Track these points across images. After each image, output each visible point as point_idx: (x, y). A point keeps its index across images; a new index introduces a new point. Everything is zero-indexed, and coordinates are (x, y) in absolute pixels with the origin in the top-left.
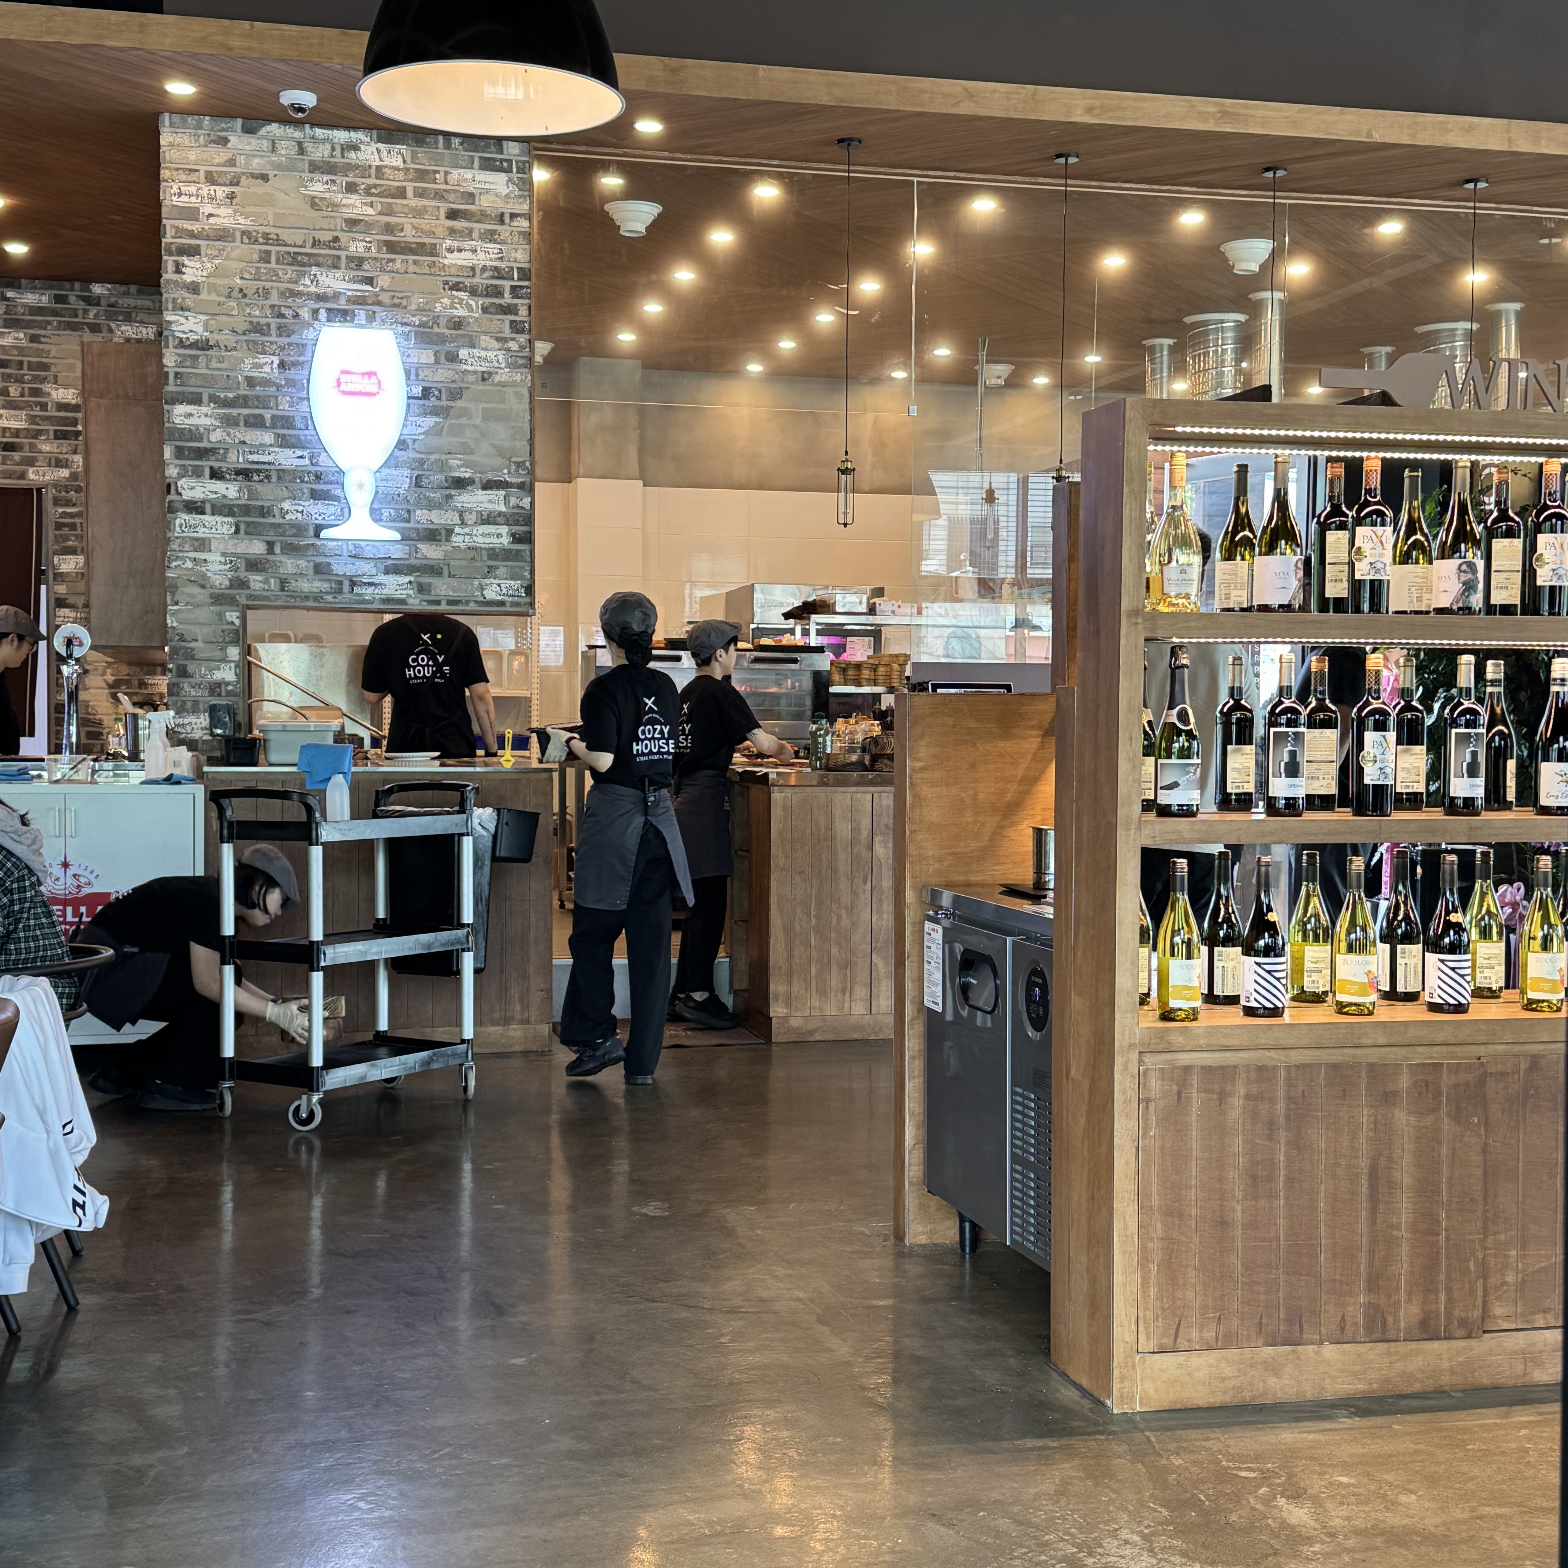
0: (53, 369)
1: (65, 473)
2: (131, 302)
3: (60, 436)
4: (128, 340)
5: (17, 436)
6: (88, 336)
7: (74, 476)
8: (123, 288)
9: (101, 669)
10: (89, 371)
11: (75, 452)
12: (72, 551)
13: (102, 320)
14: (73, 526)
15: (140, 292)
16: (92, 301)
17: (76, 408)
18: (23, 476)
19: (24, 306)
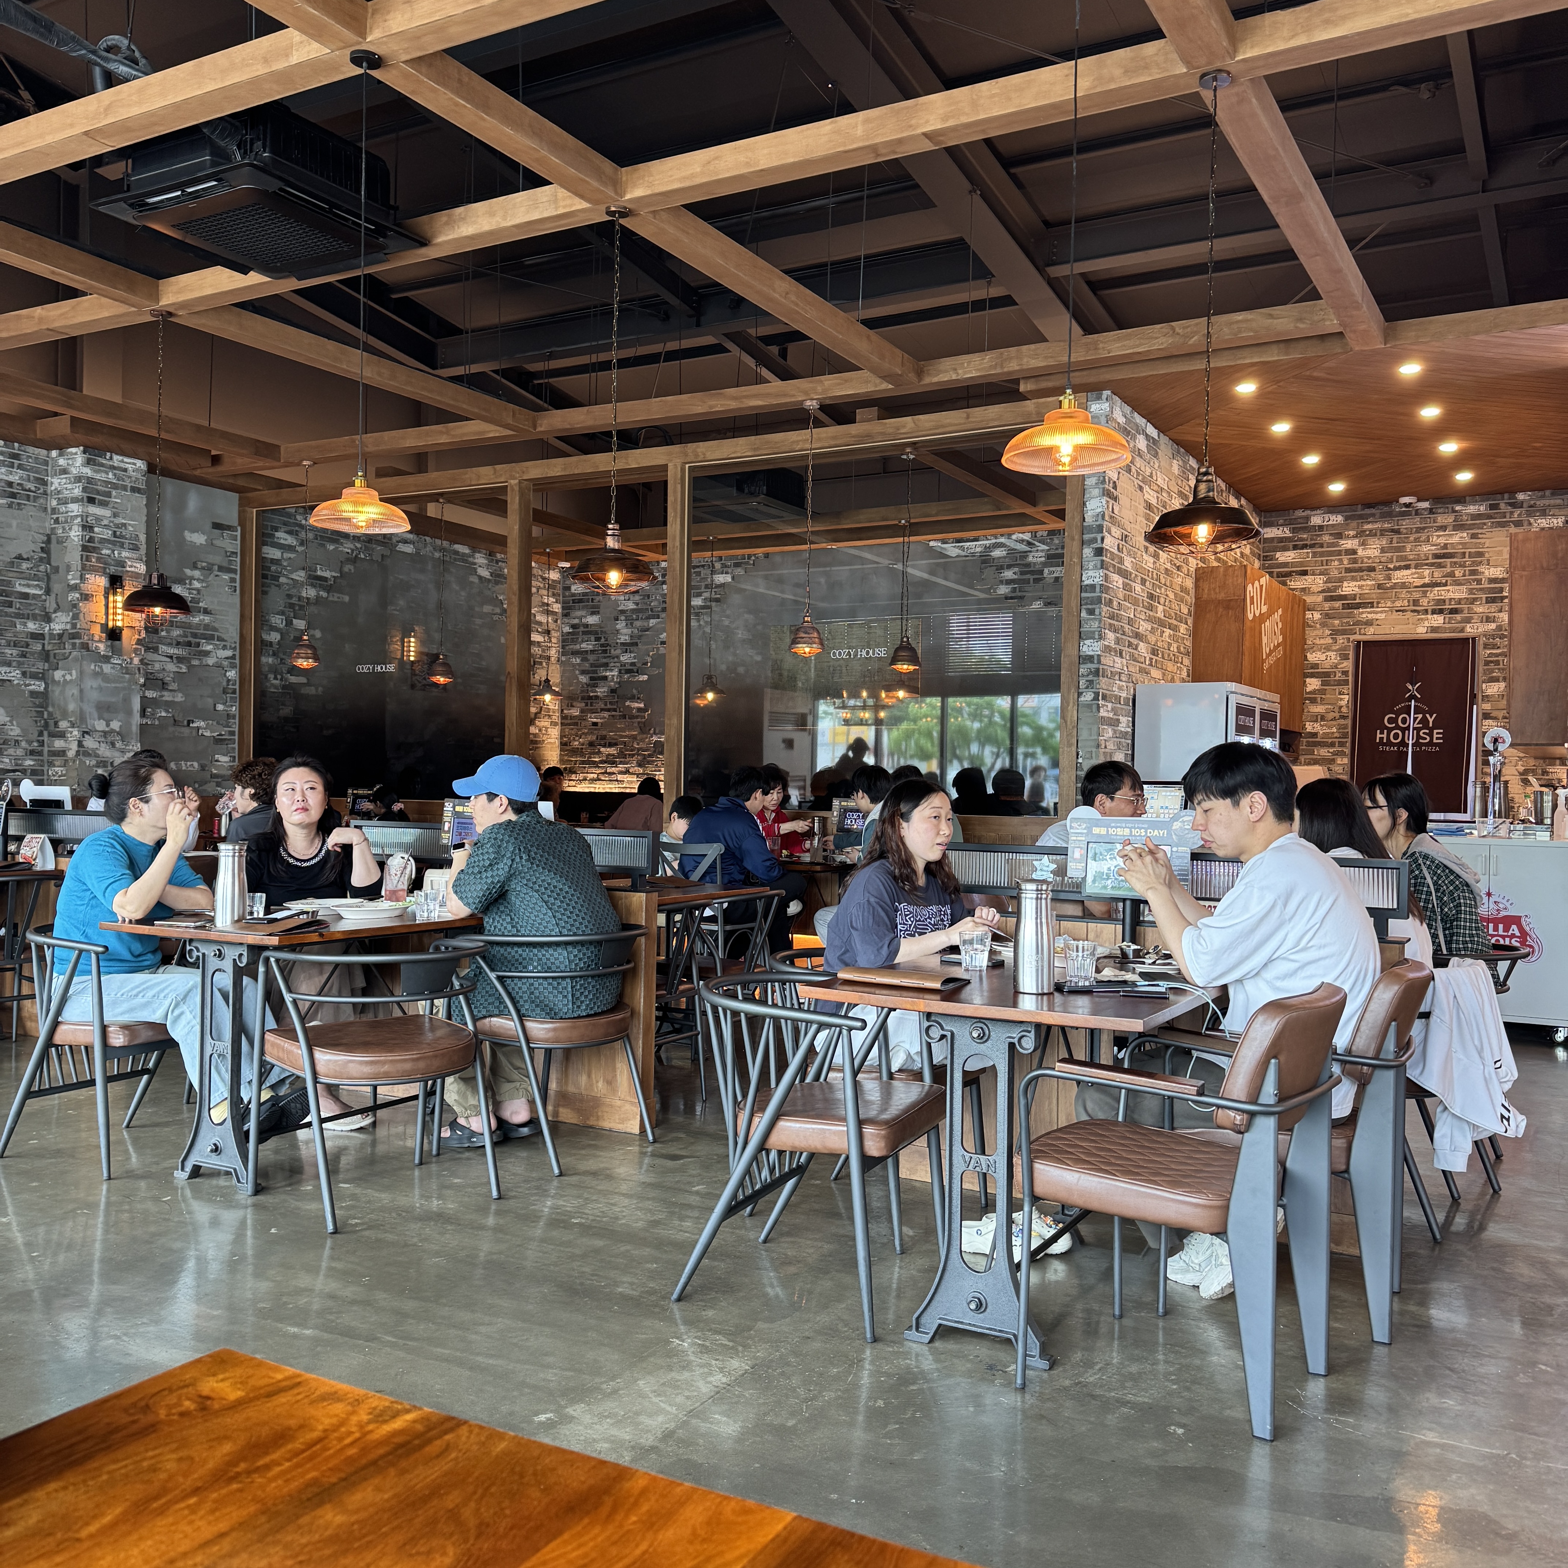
0: (1487, 555)
1: (1493, 626)
2: (1547, 502)
3: (1490, 601)
4: (1543, 529)
5: (1460, 604)
6: (1513, 529)
7: (1499, 628)
8: (1540, 493)
9: (1514, 763)
10: (1515, 553)
11: (1500, 611)
12: (1496, 680)
13: (1524, 518)
14: (1497, 663)
15: (1553, 494)
16: (1520, 505)
17: (1503, 580)
18: (1462, 630)
19: (1467, 514)
